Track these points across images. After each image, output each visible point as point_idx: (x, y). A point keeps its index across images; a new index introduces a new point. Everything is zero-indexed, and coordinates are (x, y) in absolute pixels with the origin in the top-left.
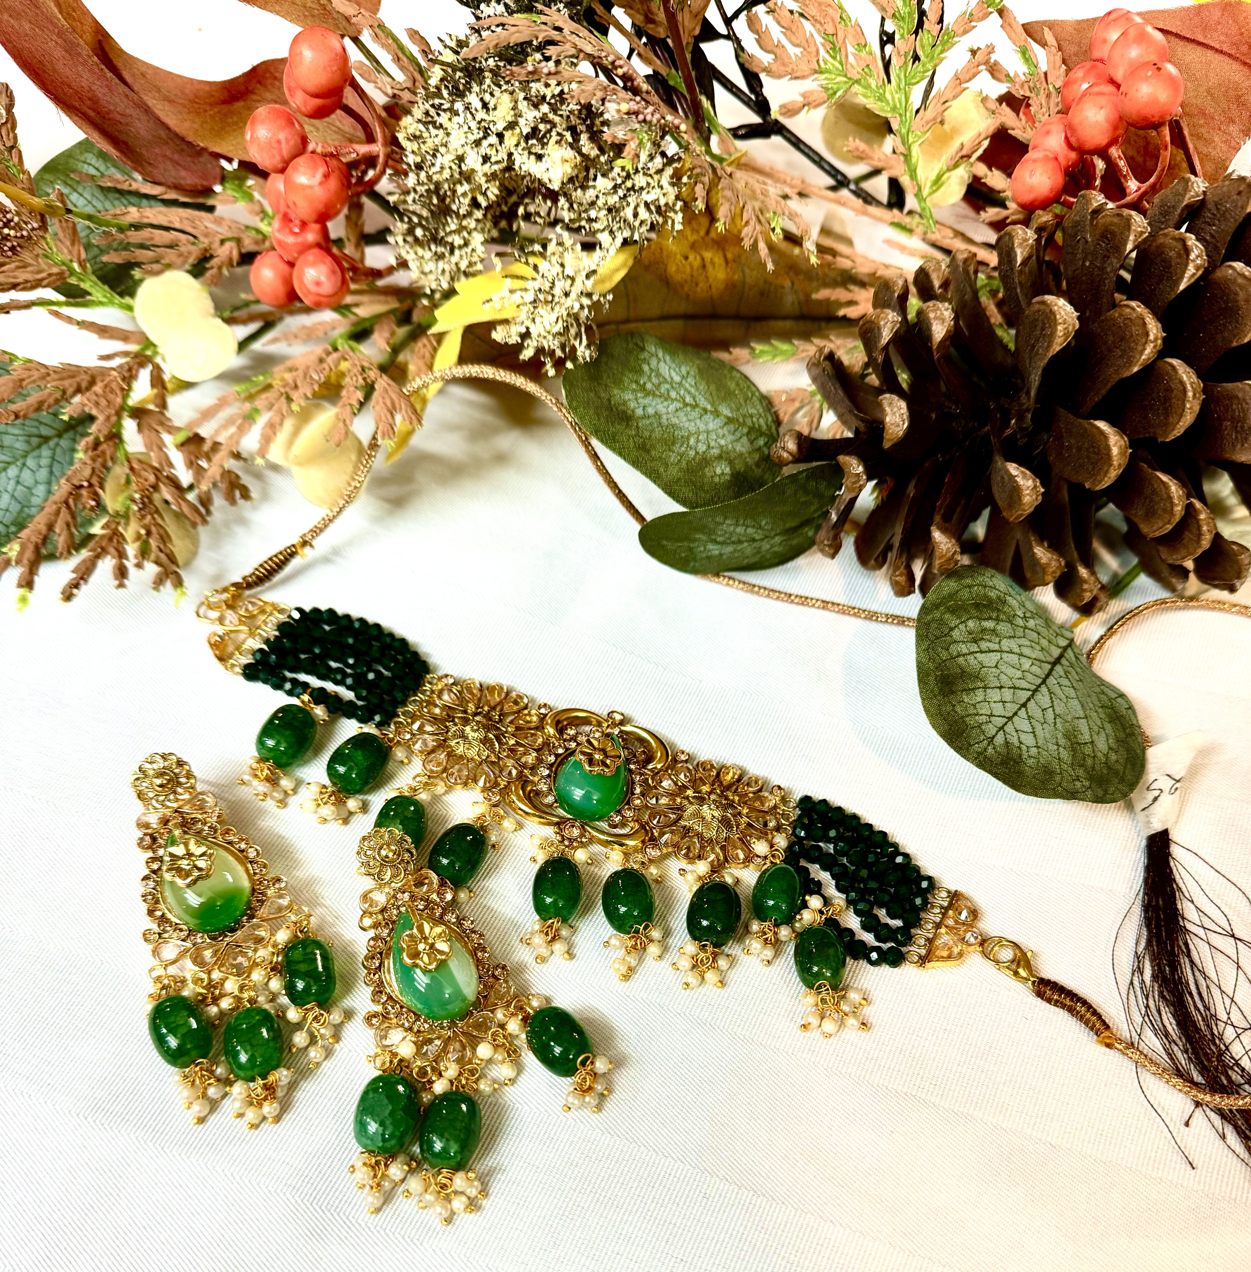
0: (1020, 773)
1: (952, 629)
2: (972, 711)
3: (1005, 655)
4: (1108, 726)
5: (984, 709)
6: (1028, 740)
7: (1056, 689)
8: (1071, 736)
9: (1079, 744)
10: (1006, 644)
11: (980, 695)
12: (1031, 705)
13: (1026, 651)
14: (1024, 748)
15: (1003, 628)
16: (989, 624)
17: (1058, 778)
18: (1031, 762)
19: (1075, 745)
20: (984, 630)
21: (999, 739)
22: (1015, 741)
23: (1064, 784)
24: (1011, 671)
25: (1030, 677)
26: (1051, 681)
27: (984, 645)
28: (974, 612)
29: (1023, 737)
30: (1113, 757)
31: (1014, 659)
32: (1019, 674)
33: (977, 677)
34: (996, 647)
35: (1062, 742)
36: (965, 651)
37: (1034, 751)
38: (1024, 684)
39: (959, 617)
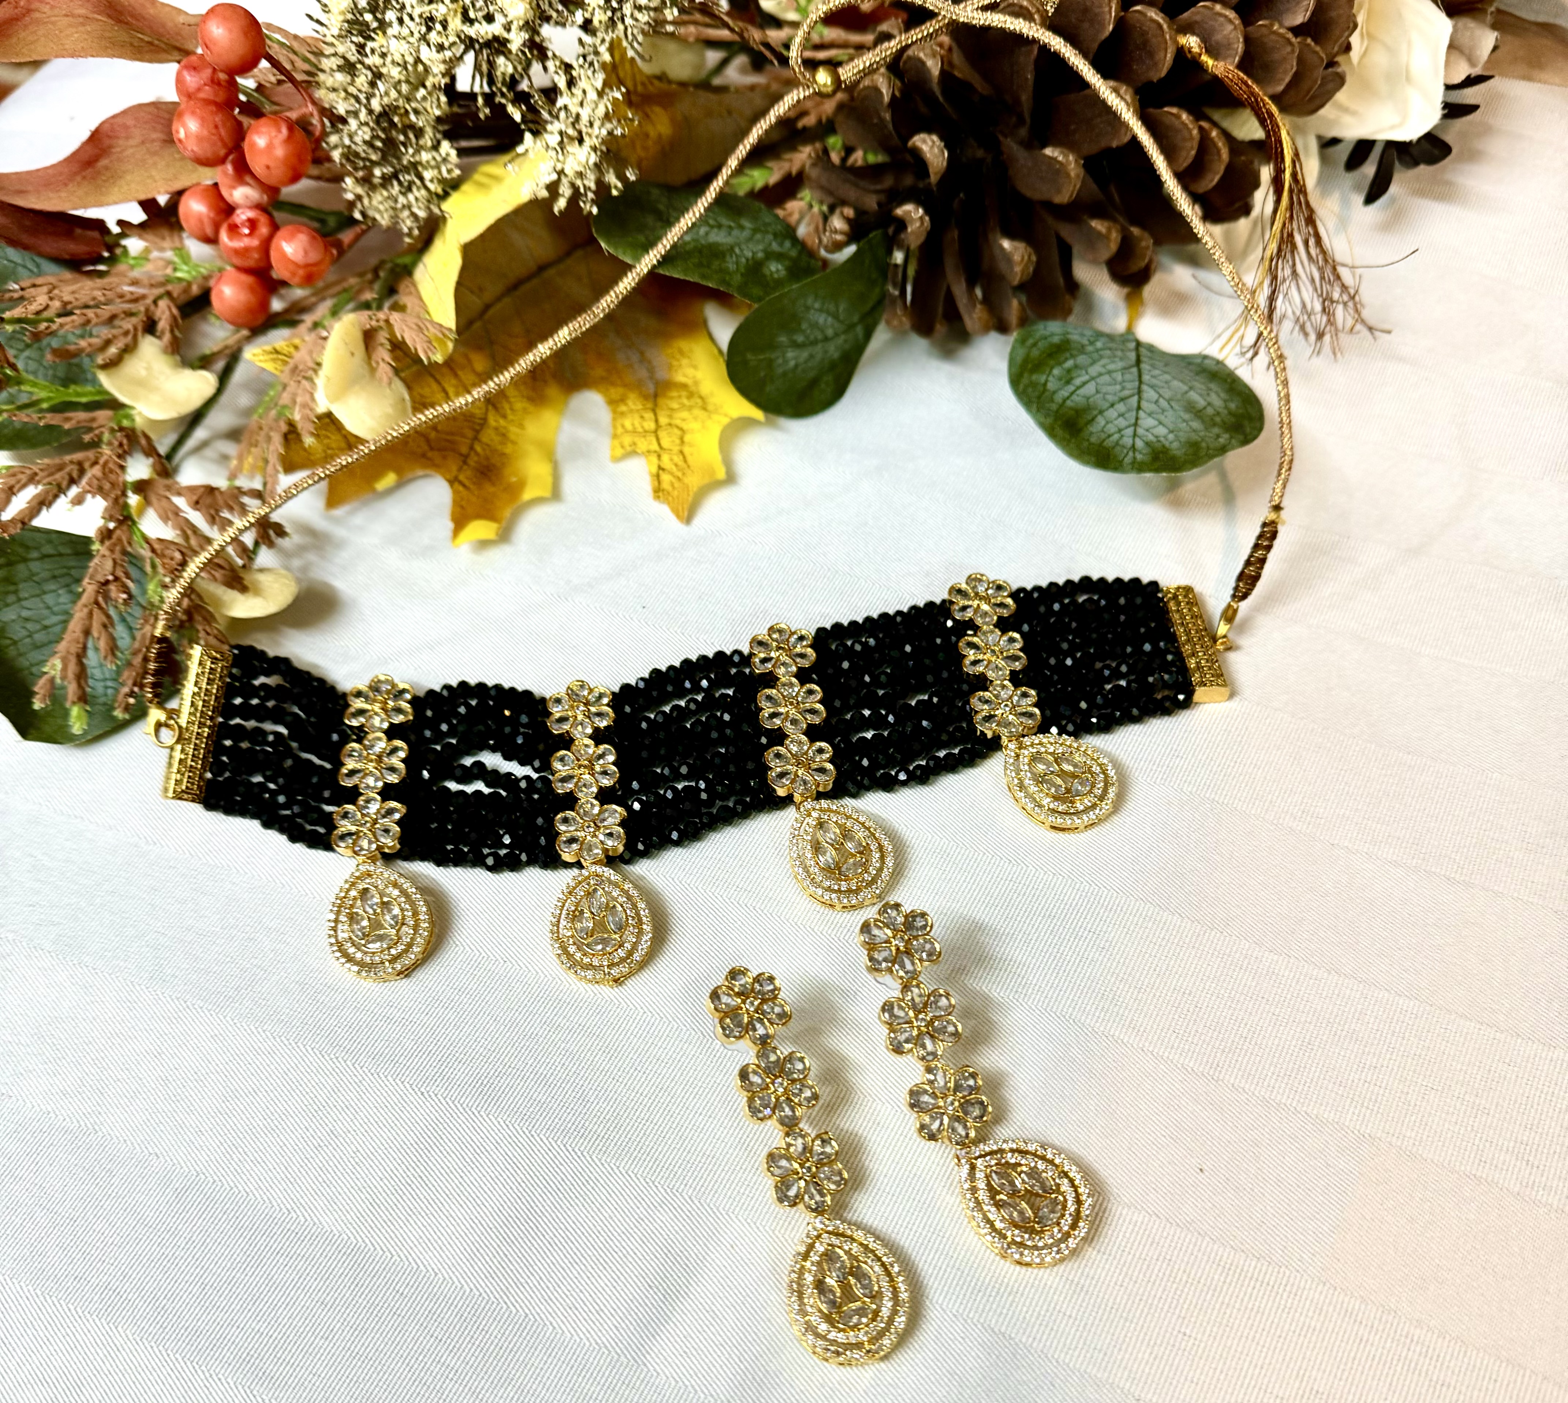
0: (1173, 458)
1: (1045, 384)
2: (1103, 436)
3: (1098, 380)
4: (1212, 386)
5: (1111, 428)
6: (1161, 431)
7: (1154, 381)
8: (1190, 407)
9: (1200, 411)
10: (1094, 370)
11: (1101, 421)
12: (1144, 404)
13: (1111, 367)
14: (1162, 439)
15: (1081, 359)
16: (1069, 364)
17: (1204, 445)
18: (1175, 445)
19: (1198, 414)
20: (1069, 371)
21: (1139, 444)
22: (1151, 438)
23: (1212, 446)
24: (1110, 389)
25: (1128, 385)
26: (1146, 377)
27: (1078, 382)
28: (1052, 362)
29: (1156, 431)
30: (1233, 406)
31: (1106, 378)
32: (1118, 387)
33: (1088, 408)
34: (1086, 378)
35: (1187, 416)
36: (1066, 394)
37: (1171, 437)
38: (1126, 393)
39: (1043, 373)
